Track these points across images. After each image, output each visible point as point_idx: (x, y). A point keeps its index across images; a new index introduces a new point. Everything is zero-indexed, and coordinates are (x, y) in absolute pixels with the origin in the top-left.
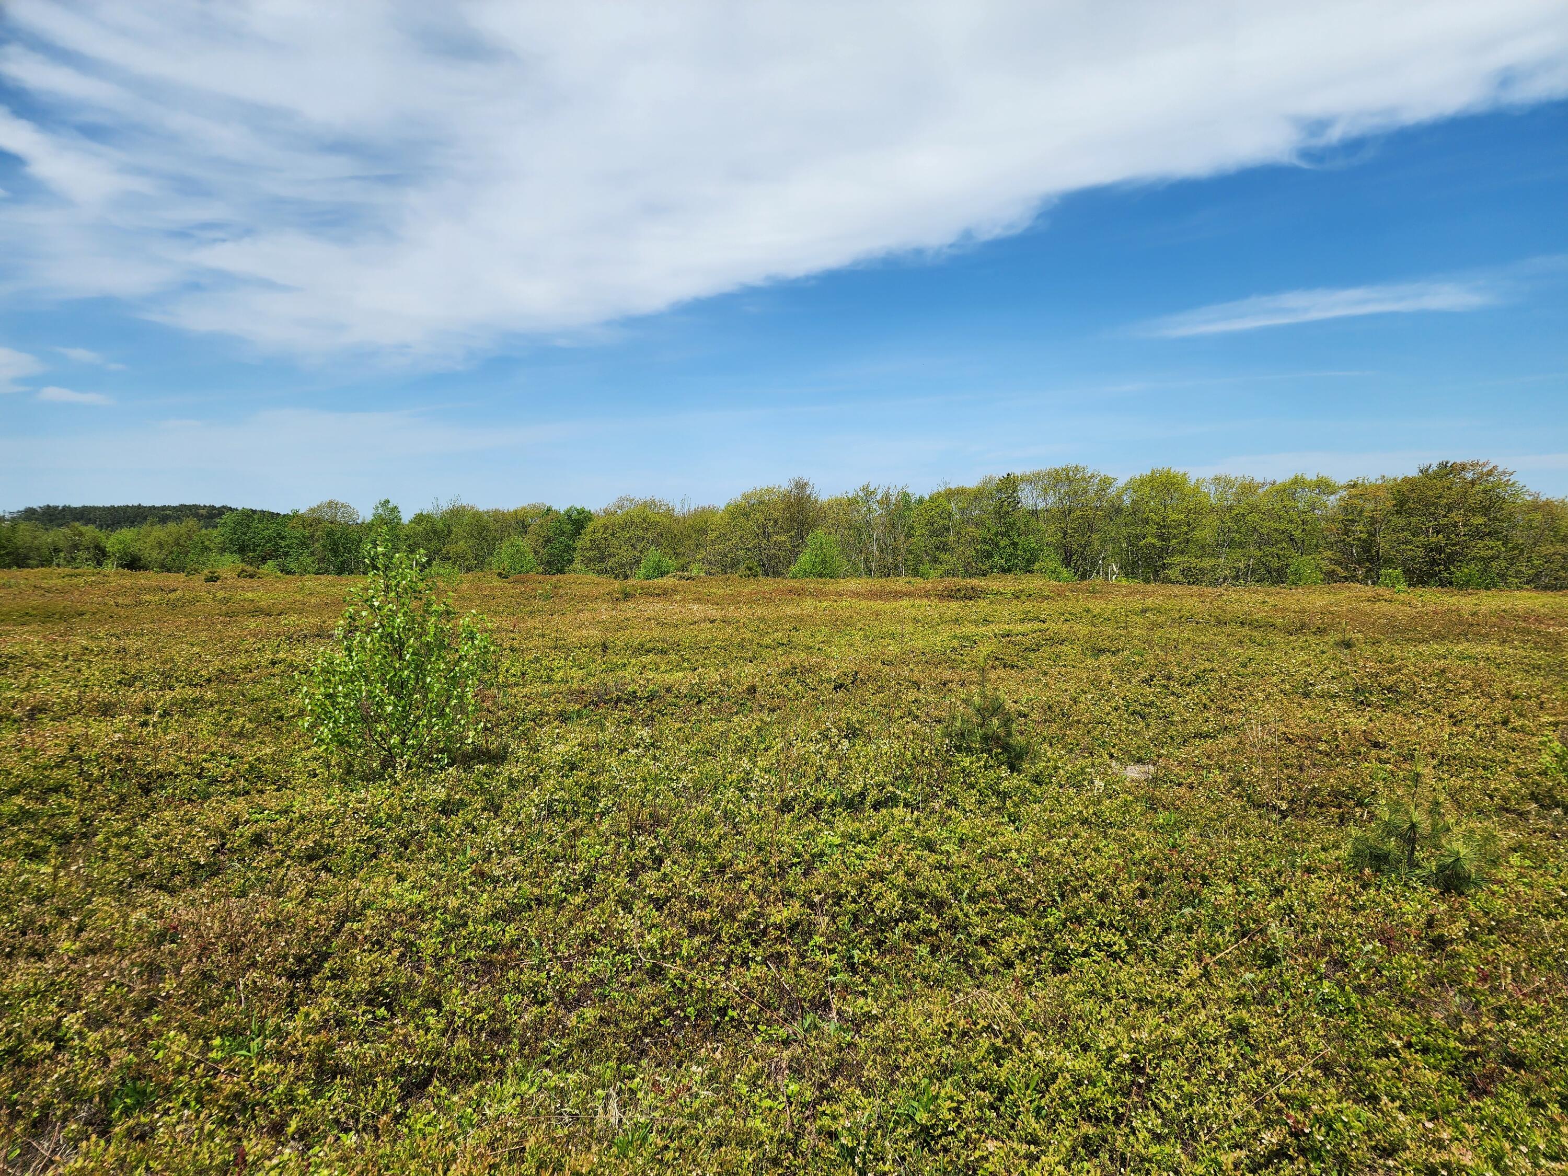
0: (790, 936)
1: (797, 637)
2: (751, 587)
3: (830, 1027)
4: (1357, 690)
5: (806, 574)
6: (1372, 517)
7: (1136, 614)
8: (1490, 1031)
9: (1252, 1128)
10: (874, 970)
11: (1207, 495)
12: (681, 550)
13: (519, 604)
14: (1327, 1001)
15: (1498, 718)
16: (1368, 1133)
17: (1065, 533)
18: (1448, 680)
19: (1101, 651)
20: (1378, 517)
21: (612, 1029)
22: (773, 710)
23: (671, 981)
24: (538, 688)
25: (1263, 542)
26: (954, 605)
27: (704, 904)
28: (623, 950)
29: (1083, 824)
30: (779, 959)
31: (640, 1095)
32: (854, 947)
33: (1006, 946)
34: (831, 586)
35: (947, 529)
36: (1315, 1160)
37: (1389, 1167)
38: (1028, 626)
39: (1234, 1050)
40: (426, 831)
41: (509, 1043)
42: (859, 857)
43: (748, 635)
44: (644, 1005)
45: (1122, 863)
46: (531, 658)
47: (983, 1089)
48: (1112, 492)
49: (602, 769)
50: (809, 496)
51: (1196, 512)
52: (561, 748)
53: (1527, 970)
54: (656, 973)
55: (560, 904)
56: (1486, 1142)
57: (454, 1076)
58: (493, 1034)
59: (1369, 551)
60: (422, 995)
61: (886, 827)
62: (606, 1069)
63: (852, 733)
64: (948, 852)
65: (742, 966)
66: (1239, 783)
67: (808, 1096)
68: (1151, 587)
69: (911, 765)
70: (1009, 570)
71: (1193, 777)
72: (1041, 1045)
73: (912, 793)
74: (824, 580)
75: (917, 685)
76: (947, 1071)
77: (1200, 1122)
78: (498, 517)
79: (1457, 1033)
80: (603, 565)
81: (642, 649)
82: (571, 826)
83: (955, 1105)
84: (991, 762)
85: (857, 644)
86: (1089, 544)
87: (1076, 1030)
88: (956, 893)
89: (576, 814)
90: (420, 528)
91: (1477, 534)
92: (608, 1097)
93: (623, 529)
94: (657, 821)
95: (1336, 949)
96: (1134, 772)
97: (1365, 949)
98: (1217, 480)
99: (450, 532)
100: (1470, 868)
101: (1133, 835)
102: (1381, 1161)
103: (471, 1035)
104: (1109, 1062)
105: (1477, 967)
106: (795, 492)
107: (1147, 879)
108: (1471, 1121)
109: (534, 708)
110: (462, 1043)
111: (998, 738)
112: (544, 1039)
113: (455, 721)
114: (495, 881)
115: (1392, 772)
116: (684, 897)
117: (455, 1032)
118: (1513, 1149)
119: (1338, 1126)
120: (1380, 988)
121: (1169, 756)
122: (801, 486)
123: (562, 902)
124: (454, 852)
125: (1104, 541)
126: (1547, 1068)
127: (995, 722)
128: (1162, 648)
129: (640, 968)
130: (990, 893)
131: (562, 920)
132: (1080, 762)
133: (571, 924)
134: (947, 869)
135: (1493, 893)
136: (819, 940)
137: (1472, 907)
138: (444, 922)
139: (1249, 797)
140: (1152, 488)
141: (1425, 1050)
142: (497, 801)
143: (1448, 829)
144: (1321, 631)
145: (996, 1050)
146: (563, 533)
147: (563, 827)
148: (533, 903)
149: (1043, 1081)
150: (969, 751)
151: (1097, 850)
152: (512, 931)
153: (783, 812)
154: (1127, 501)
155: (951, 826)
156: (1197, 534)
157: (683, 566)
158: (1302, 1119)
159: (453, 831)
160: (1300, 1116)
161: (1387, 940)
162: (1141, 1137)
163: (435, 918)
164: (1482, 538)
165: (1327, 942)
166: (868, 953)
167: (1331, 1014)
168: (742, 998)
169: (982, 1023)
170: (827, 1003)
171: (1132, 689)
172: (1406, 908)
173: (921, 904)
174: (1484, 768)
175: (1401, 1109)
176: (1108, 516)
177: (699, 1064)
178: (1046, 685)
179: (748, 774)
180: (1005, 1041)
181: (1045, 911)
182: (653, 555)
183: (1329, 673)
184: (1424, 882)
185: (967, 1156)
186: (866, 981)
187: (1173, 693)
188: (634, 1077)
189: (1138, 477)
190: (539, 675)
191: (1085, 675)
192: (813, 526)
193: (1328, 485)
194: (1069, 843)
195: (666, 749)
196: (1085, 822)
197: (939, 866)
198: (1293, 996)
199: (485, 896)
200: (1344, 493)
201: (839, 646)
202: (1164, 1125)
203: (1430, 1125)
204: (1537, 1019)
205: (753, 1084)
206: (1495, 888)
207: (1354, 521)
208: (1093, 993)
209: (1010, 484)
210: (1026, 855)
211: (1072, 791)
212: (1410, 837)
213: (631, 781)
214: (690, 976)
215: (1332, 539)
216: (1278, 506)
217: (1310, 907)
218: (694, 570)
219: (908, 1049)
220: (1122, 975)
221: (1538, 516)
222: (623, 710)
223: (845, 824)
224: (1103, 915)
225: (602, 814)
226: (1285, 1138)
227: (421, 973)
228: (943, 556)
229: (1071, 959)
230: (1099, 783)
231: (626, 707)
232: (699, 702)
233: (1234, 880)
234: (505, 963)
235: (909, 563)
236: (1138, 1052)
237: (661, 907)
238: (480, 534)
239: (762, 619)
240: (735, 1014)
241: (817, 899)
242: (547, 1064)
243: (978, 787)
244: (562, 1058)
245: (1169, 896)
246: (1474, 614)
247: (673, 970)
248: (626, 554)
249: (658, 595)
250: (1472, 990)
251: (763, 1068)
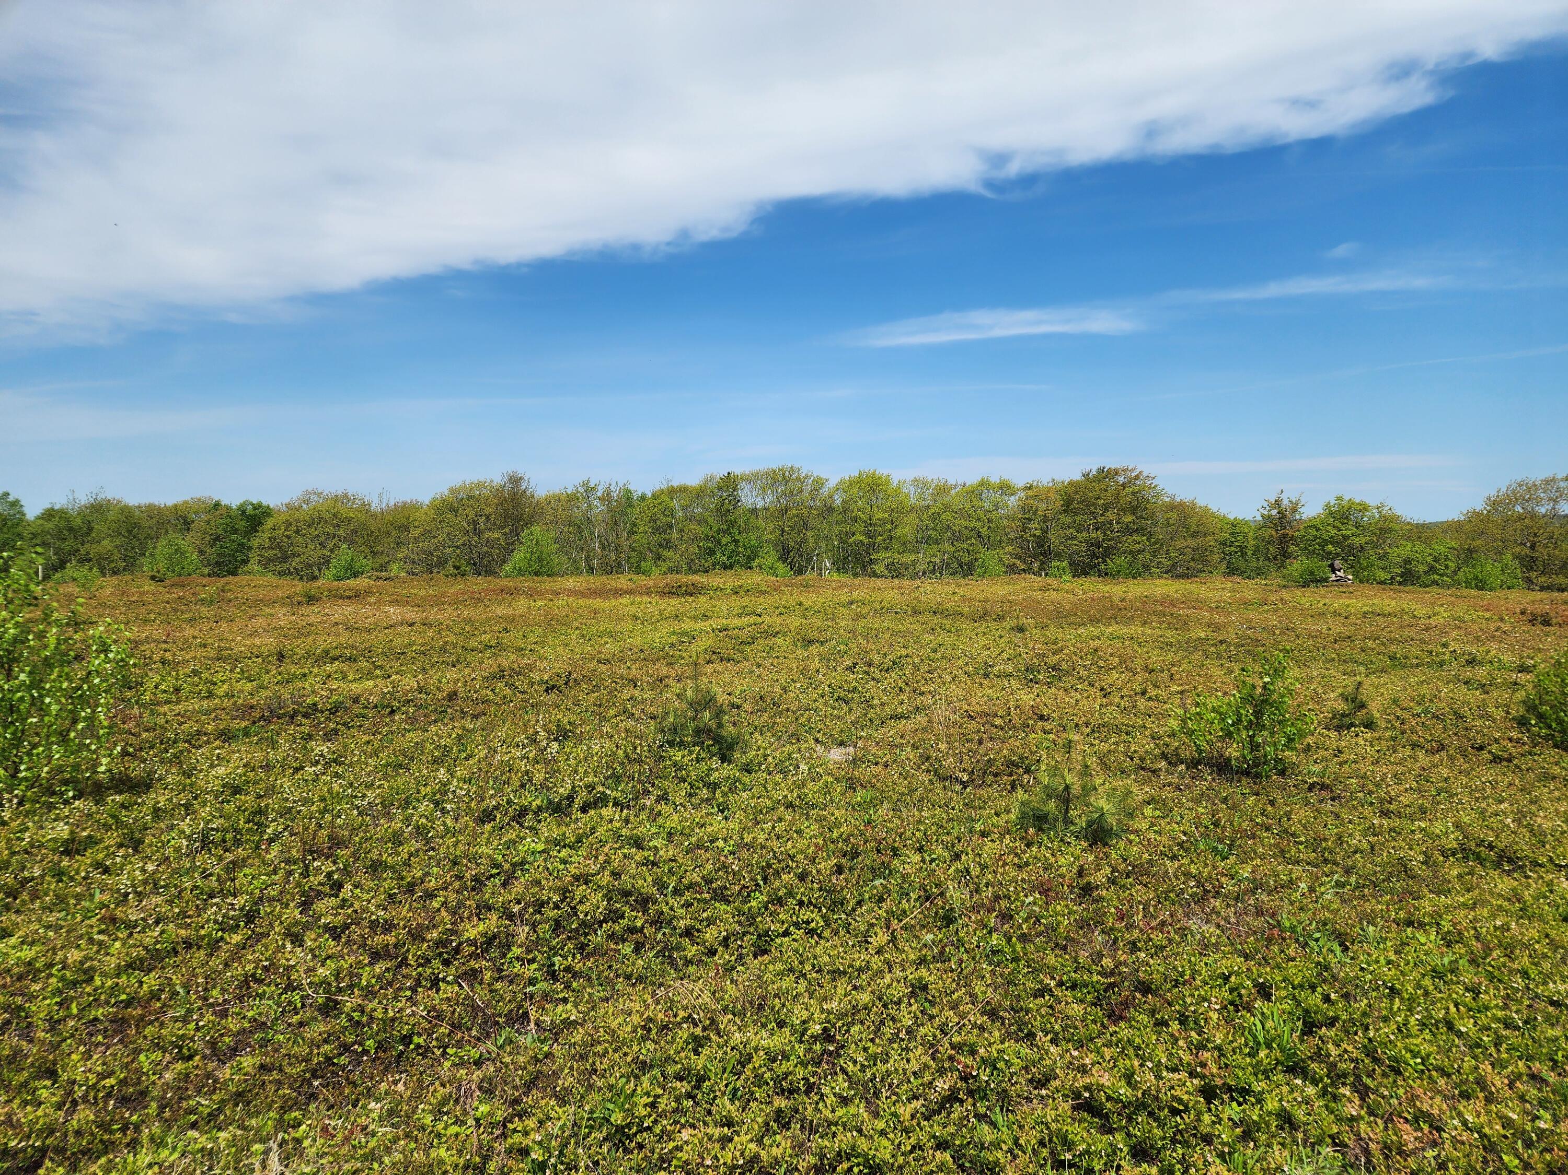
0: (487, 950)
1: (506, 639)
2: (457, 586)
3: (526, 1040)
4: (1027, 670)
5: (521, 572)
6: (1045, 516)
7: (843, 606)
8: (1125, 963)
9: (927, 1078)
10: (576, 975)
11: (908, 495)
12: (379, 548)
13: (175, 610)
14: (994, 952)
15: (1138, 690)
16: (1026, 1068)
17: (783, 531)
18: (1100, 658)
19: (811, 642)
20: (1050, 515)
21: (275, 1075)
22: (475, 717)
23: (348, 1015)
24: (195, 704)
25: (956, 538)
26: (674, 602)
27: (389, 927)
28: (290, 987)
29: (787, 808)
30: (473, 976)
31: (306, 1143)
32: (555, 955)
33: (711, 935)
34: (547, 584)
35: (671, 527)
36: (982, 1099)
37: (1042, 1097)
38: (746, 620)
39: (914, 1008)
40: (42, 876)
41: (146, 1107)
42: (564, 862)
43: (452, 638)
44: (312, 1044)
45: (821, 842)
46: (188, 671)
47: (681, 1079)
48: (825, 491)
49: (271, 790)
50: (525, 491)
51: (898, 511)
52: (221, 771)
53: (1155, 906)
54: (330, 1008)
55: (214, 946)
56: (1120, 1063)
57: (73, 1154)
58: (124, 1101)
59: (1042, 546)
60: (32, 1065)
61: (593, 828)
62: (267, 1121)
63: (562, 735)
64: (656, 847)
65: (431, 989)
66: (927, 759)
67: (500, 1115)
68: (858, 581)
69: (623, 763)
70: (731, 567)
71: (888, 756)
72: (739, 1028)
73: (622, 791)
74: (540, 578)
75: (634, 683)
76: (645, 1067)
77: (882, 1080)
78: (152, 512)
79: (1099, 968)
80: (286, 566)
81: (327, 657)
82: (229, 857)
83: (651, 1099)
84: (703, 755)
85: (573, 643)
86: (804, 541)
87: (773, 1009)
88: (661, 886)
89: (238, 843)
90: (49, 526)
91: (1128, 530)
92: (267, 1152)
93: (309, 526)
94: (336, 842)
95: (1004, 903)
96: (837, 755)
97: (1027, 901)
98: (916, 482)
99: (91, 529)
100: (1112, 821)
101: (833, 815)
102: (1036, 1092)
103: (96, 1103)
104: (803, 1035)
105: (1116, 908)
106: (509, 486)
107: (844, 856)
108: (1108, 1045)
109: (190, 727)
110: (85, 1114)
111: (710, 730)
112: (189, 1097)
113: (83, 746)
114: (131, 926)
115: (1054, 741)
116: (365, 923)
117: (75, 1103)
118: (1142, 1065)
119: (1001, 1065)
120: (1039, 935)
121: (867, 738)
122: (515, 480)
123: (218, 942)
124: (79, 898)
125: (817, 538)
126: (1169, 990)
127: (707, 714)
128: (866, 638)
129: (311, 1005)
130: (697, 884)
131: (216, 963)
132: (788, 748)
133: (227, 965)
134: (654, 864)
135: (1131, 842)
136: (516, 951)
137: (1114, 855)
138: (62, 979)
139: (936, 771)
140: (860, 488)
141: (1074, 987)
142: (137, 835)
143: (1095, 789)
144: (1000, 618)
145: (695, 1038)
146: (235, 531)
147: (221, 859)
148: (179, 949)
149: (739, 1062)
150: (681, 744)
151: (799, 832)
152: (151, 981)
153: (483, 822)
154: (838, 501)
155: (660, 820)
156: (899, 532)
157: (381, 566)
158: (970, 1063)
159: (77, 873)
160: (969, 1061)
161: (1045, 892)
162: (828, 1102)
163: (50, 975)
164: (1131, 534)
165: (997, 898)
166: (570, 959)
167: (998, 964)
168: (430, 1022)
169: (682, 1014)
170: (526, 1015)
171: (838, 676)
172: (1062, 861)
173: (627, 902)
174: (1127, 734)
175: (1052, 1041)
176: (822, 515)
177: (378, 1100)
178: (759, 676)
179: (445, 785)
180: (704, 1029)
181: (749, 895)
182: (345, 553)
183: (1005, 656)
184: (1077, 837)
185: (662, 1149)
186: (568, 987)
187: (873, 679)
188: (299, 1125)
189: (847, 478)
190: (197, 689)
191: (795, 666)
192: (529, 523)
193: (1009, 487)
194: (774, 828)
195: (351, 765)
196: (790, 806)
197: (646, 863)
198: (967, 951)
199: (118, 944)
200: (1022, 494)
201: (554, 647)
202: (850, 1088)
203: (1075, 1053)
204: (1162, 948)
205: (438, 1113)
206: (1132, 837)
207: (1029, 519)
208: (791, 970)
209: (730, 483)
210: (732, 843)
211: (779, 777)
212: (1066, 798)
213: (306, 801)
214: (370, 1006)
215: (1012, 536)
216: (968, 506)
217: (984, 867)
218: (394, 569)
219: (606, 1050)
220: (818, 950)
221: (1174, 515)
222: (301, 725)
223: (550, 828)
224: (803, 894)
225: (271, 840)
226: (956, 1083)
227: (31, 1041)
228: (667, 554)
229: (772, 940)
230: (803, 767)
231: (304, 721)
232: (393, 712)
233: (920, 850)
234: (142, 1018)
235: (632, 560)
236: (828, 1022)
237: (340, 936)
238: (130, 532)
239: (468, 621)
240: (421, 1041)
241: (516, 909)
242: (194, 1126)
243: (689, 780)
244: (212, 1116)
245: (862, 869)
246: (1123, 600)
247: (349, 1002)
248: (313, 553)
249: (349, 598)
250: (1112, 929)
251: (451, 1093)
